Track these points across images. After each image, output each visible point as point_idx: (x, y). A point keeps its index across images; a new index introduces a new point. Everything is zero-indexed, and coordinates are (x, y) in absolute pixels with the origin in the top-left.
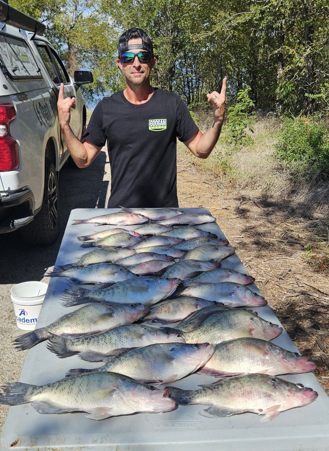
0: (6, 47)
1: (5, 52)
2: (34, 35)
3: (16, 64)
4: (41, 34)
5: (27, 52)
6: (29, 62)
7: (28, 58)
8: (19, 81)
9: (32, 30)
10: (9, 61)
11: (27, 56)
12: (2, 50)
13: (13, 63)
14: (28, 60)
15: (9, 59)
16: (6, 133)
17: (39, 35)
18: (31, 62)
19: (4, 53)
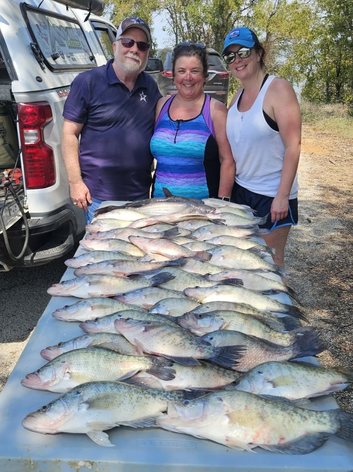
0: (48, 28)
1: (46, 35)
2: (89, 15)
3: (59, 50)
4: (98, 13)
5: (79, 36)
6: (81, 48)
7: (80, 43)
8: (62, 71)
9: (85, 8)
10: (50, 47)
11: (78, 41)
12: (40, 32)
13: (55, 49)
14: (79, 45)
15: (50, 43)
16: (38, 140)
17: (95, 14)
18: (83, 47)
19: (43, 36)
